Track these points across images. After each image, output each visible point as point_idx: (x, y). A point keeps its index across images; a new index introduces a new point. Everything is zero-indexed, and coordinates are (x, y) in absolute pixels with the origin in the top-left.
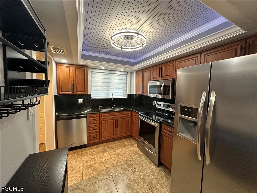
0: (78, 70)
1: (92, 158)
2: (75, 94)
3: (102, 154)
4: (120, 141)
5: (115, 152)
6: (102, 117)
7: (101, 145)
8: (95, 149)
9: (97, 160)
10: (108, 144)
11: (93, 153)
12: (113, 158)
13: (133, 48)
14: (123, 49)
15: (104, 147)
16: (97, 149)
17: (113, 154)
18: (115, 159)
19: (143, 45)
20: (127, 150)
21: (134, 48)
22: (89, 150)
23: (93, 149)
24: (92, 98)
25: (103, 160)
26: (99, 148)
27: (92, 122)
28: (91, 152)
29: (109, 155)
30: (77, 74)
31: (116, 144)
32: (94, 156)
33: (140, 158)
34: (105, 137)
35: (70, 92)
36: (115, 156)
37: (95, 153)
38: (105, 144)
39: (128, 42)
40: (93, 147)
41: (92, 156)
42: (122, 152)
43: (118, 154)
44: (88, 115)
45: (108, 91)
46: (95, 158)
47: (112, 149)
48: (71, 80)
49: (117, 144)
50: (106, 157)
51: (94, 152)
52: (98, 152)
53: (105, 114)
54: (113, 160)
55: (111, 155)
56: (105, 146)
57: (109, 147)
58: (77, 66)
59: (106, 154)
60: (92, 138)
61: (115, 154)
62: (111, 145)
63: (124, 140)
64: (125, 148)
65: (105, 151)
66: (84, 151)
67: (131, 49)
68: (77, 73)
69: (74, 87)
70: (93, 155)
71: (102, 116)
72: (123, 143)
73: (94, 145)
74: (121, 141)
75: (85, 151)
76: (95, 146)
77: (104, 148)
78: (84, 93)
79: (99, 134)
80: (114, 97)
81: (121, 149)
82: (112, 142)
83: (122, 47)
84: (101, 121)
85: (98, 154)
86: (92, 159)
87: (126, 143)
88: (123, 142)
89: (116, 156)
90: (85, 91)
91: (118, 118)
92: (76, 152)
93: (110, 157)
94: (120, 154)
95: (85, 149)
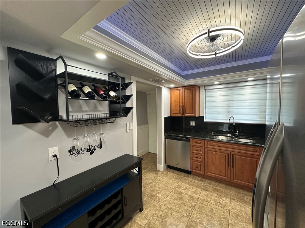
0: (187, 91)
2: (184, 116)
3: (200, 190)
6: (207, 145)
7: (207, 181)
9: (190, 192)
11: (192, 184)
15: (208, 185)
16: (199, 182)
17: (213, 198)
18: (210, 205)
22: (191, 178)
34: (212, 173)
35: (179, 113)
38: (213, 182)
42: (228, 205)
43: (219, 202)
45: (229, 112)
47: (217, 192)
48: (180, 102)
50: (201, 196)
53: (212, 143)
54: (206, 205)
57: (215, 189)
60: (195, 166)
64: (237, 202)
65: (206, 190)
66: (186, 177)
78: (192, 115)
84: (206, 150)
89: (214, 203)
91: (232, 153)
93: (205, 199)
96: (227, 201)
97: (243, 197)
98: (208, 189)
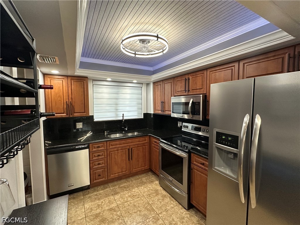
0: (75, 83)
1: (99, 203)
2: (71, 116)
3: (112, 197)
4: (135, 178)
5: (130, 194)
6: (110, 147)
7: (110, 185)
8: (102, 191)
9: (105, 206)
10: (119, 182)
11: (99, 197)
12: (127, 202)
13: (150, 54)
14: (137, 56)
15: (114, 187)
16: (105, 190)
17: (127, 196)
18: (130, 203)
19: (163, 51)
20: (146, 190)
21: (152, 54)
22: (93, 192)
23: (100, 191)
24: (95, 120)
25: (114, 205)
26: (107, 189)
27: (96, 154)
28: (96, 195)
29: (122, 198)
30: (73, 89)
31: (130, 182)
32: (102, 201)
33: (163, 200)
34: (115, 174)
35: (63, 113)
36: (129, 199)
37: (102, 196)
38: (116, 183)
39: (145, 47)
40: (99, 188)
41: (98, 201)
42: (140, 192)
43: (134, 195)
44: (90, 144)
45: (117, 110)
46: (103, 204)
47: (125, 189)
48: (65, 97)
49: (132, 181)
50: (118, 202)
51: (101, 194)
52: (106, 194)
53: (114, 143)
54: (128, 205)
55: (124, 199)
56: (116, 185)
57: (121, 187)
58: (73, 78)
59: (117, 197)
60: (97, 175)
61: (129, 196)
62: (124, 183)
63: (140, 176)
64: (142, 186)
65: (116, 193)
66: (86, 194)
67: (148, 55)
68: (73, 87)
69: (70, 107)
70: (99, 199)
71: (110, 145)
72: (140, 180)
73: (100, 185)
74: (137, 177)
75: (88, 194)
76: (102, 187)
77: (114, 189)
78: (84, 115)
79: (106, 170)
80: (125, 118)
81: (137, 188)
82: (125, 180)
83: (135, 52)
84: (108, 153)
85: (106, 197)
86: (99, 206)
87: (143, 179)
88: (139, 178)
89: (131, 199)
90: (85, 112)
91: (131, 147)
92: (75, 196)
93: (123, 201)
94: (136, 195)
95: (88, 192)
96: (137, 191)
97: (141, 180)
98: (117, 191)
